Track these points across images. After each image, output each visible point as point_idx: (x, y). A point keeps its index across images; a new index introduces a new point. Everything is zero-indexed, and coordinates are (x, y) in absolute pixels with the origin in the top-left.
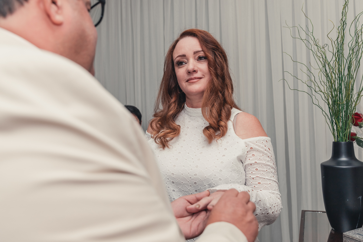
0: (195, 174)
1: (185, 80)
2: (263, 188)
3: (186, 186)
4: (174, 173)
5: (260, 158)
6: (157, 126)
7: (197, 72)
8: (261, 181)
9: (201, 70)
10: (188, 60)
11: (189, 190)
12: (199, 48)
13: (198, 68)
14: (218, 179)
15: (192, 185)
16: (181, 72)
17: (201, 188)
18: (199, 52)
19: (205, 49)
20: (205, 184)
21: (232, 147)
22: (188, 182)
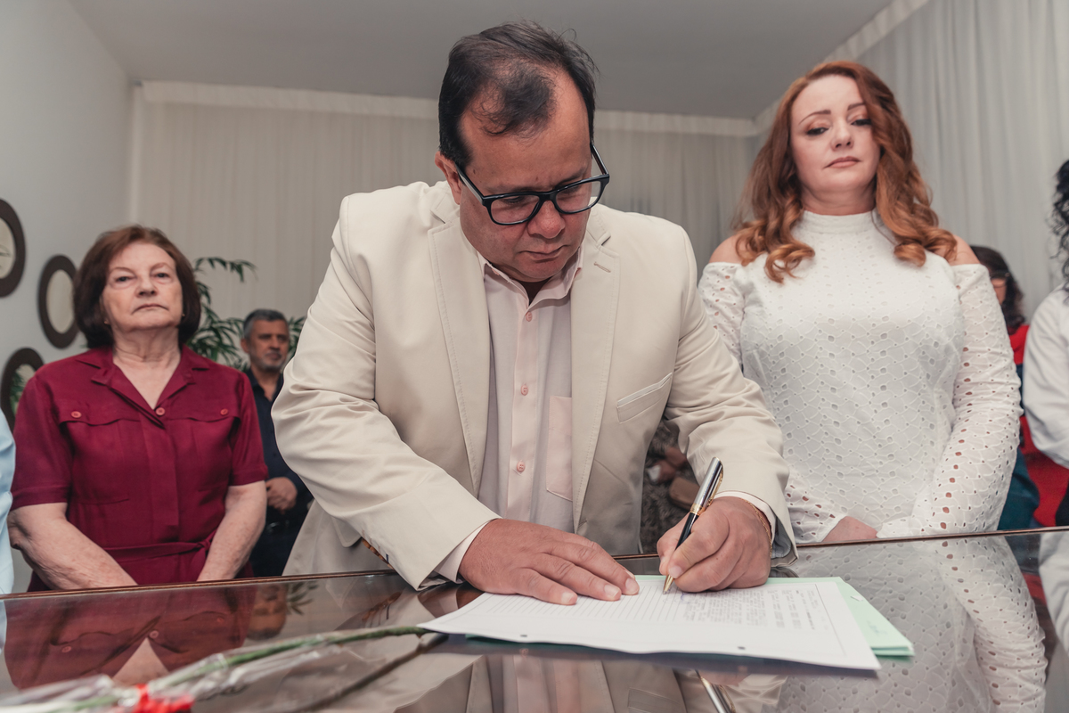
7: (853, 147)
10: (833, 121)
18: (858, 108)
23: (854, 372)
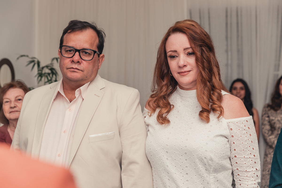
0: (185, 146)
1: (177, 72)
2: (239, 167)
3: (178, 155)
4: (168, 145)
5: (238, 139)
6: (153, 105)
7: (187, 66)
8: (238, 162)
9: (190, 64)
10: (179, 54)
11: (181, 166)
12: (188, 46)
13: (188, 62)
14: (205, 150)
15: (183, 155)
16: (173, 64)
17: (190, 157)
18: (188, 49)
19: (193, 46)
20: (193, 155)
21: (216, 125)
22: (180, 152)
23: (175, 166)
